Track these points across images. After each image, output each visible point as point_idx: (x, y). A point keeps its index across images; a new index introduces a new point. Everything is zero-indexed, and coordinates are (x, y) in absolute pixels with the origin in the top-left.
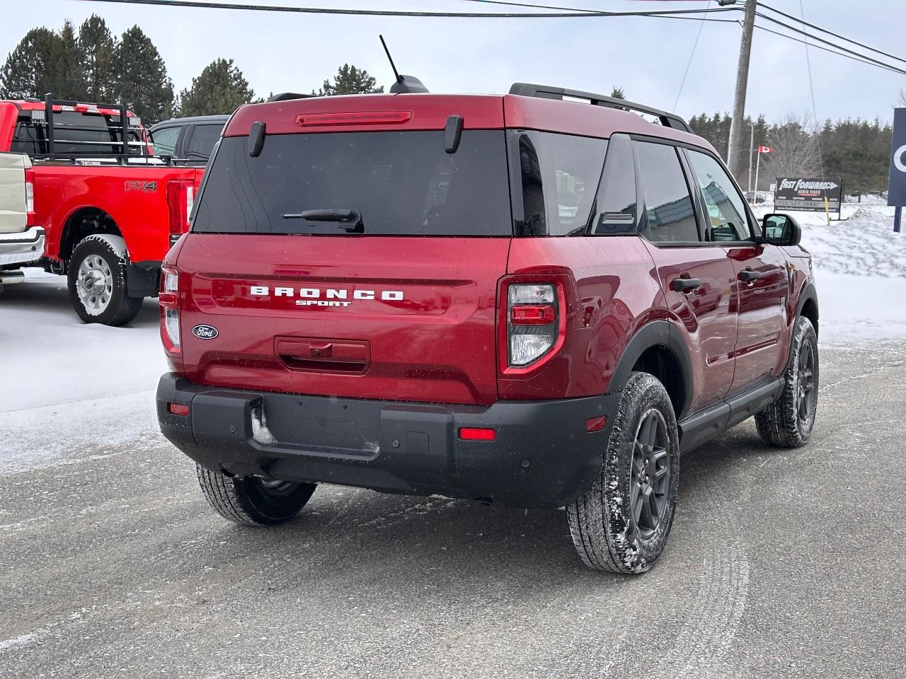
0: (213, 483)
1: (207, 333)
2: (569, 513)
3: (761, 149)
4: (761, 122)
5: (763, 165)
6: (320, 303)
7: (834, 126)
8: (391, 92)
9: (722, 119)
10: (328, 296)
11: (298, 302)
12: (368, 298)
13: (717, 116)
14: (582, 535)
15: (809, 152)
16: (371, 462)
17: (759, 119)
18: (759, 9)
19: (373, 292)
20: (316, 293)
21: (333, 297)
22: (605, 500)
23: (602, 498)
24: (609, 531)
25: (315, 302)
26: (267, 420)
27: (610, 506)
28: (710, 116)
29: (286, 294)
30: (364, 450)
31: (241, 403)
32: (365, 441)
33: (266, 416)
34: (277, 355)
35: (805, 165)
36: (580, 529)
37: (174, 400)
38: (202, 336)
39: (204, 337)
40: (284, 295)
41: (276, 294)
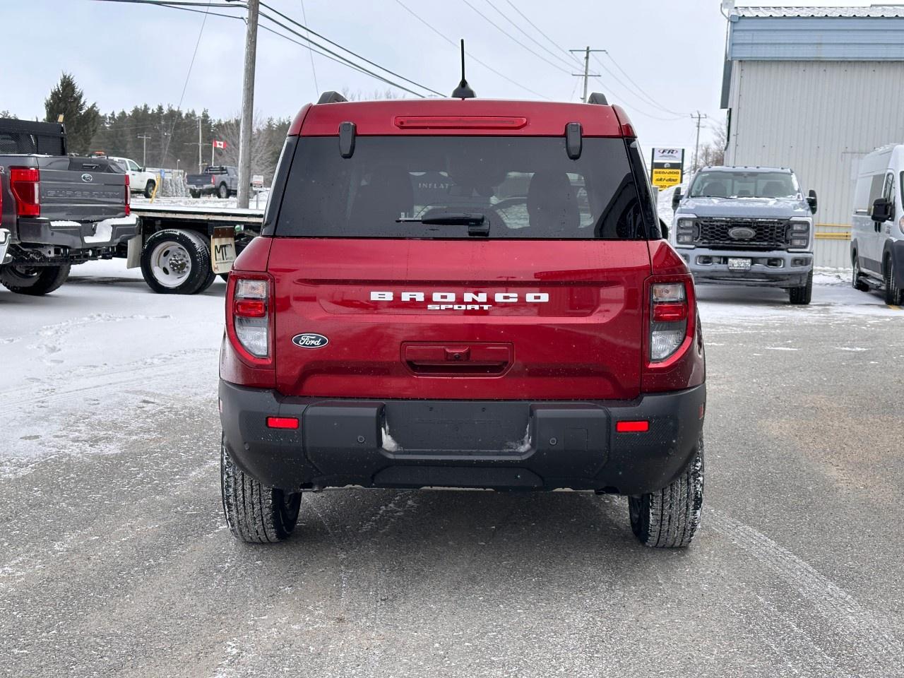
0: (247, 500)
1: (313, 342)
2: (653, 496)
3: (216, 144)
4: (206, 116)
5: (218, 160)
6: (456, 307)
7: (275, 122)
8: (453, 96)
9: (165, 111)
10: (466, 300)
11: (430, 307)
12: (511, 300)
13: (160, 108)
14: (662, 515)
15: (261, 148)
16: (522, 462)
17: (203, 114)
18: (261, 8)
19: (516, 295)
20: (451, 297)
21: (471, 300)
22: (692, 481)
23: (688, 480)
24: (691, 508)
25: (451, 306)
26: (389, 427)
27: (695, 486)
28: (153, 108)
29: (415, 299)
30: (505, 450)
31: (373, 412)
32: (506, 442)
33: (389, 425)
34: (404, 360)
35: (258, 162)
36: (662, 510)
37: (279, 413)
38: (306, 345)
39: (309, 345)
40: (413, 300)
41: (403, 299)
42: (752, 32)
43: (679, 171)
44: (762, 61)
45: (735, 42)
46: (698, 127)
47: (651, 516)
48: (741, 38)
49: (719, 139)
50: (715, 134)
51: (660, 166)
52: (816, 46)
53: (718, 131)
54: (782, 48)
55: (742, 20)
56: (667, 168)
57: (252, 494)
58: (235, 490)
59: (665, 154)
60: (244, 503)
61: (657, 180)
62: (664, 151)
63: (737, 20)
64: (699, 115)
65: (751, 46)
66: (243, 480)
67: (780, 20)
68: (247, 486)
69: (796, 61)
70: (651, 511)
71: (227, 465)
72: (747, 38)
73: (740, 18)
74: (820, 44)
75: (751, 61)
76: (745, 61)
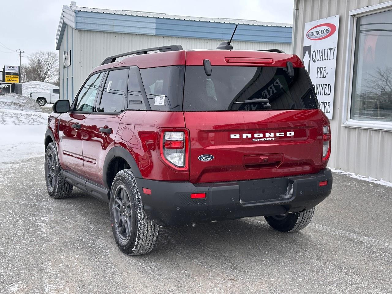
1: (207, 158)
6: (263, 139)
10: (266, 136)
11: (254, 140)
12: (282, 135)
16: (290, 202)
20: (261, 135)
21: (268, 136)
25: (261, 139)
30: (280, 199)
31: (238, 187)
32: (280, 195)
34: (244, 163)
37: (197, 192)
38: (204, 160)
39: (206, 160)
40: (247, 137)
41: (243, 137)
42: (85, 18)
43: (18, 76)
44: (89, 31)
45: (77, 21)
46: (20, 56)
47: (298, 220)
48: (79, 20)
49: (31, 62)
50: (29, 60)
51: (9, 74)
52: (111, 26)
53: (30, 59)
54: (98, 26)
55: (80, 12)
56: (12, 75)
57: (151, 232)
58: (144, 231)
59: (11, 68)
60: (147, 236)
61: (8, 80)
62: (10, 67)
63: (78, 12)
64: (20, 51)
65: (84, 24)
66: (148, 225)
67: (96, 14)
68: (149, 228)
69: (103, 32)
70: (298, 218)
71: (140, 219)
72: (83, 20)
73: (79, 11)
74: (113, 25)
75: (85, 30)
76: (82, 30)
